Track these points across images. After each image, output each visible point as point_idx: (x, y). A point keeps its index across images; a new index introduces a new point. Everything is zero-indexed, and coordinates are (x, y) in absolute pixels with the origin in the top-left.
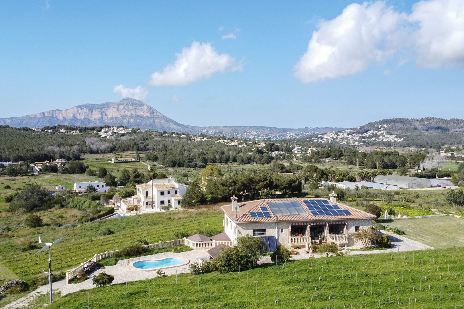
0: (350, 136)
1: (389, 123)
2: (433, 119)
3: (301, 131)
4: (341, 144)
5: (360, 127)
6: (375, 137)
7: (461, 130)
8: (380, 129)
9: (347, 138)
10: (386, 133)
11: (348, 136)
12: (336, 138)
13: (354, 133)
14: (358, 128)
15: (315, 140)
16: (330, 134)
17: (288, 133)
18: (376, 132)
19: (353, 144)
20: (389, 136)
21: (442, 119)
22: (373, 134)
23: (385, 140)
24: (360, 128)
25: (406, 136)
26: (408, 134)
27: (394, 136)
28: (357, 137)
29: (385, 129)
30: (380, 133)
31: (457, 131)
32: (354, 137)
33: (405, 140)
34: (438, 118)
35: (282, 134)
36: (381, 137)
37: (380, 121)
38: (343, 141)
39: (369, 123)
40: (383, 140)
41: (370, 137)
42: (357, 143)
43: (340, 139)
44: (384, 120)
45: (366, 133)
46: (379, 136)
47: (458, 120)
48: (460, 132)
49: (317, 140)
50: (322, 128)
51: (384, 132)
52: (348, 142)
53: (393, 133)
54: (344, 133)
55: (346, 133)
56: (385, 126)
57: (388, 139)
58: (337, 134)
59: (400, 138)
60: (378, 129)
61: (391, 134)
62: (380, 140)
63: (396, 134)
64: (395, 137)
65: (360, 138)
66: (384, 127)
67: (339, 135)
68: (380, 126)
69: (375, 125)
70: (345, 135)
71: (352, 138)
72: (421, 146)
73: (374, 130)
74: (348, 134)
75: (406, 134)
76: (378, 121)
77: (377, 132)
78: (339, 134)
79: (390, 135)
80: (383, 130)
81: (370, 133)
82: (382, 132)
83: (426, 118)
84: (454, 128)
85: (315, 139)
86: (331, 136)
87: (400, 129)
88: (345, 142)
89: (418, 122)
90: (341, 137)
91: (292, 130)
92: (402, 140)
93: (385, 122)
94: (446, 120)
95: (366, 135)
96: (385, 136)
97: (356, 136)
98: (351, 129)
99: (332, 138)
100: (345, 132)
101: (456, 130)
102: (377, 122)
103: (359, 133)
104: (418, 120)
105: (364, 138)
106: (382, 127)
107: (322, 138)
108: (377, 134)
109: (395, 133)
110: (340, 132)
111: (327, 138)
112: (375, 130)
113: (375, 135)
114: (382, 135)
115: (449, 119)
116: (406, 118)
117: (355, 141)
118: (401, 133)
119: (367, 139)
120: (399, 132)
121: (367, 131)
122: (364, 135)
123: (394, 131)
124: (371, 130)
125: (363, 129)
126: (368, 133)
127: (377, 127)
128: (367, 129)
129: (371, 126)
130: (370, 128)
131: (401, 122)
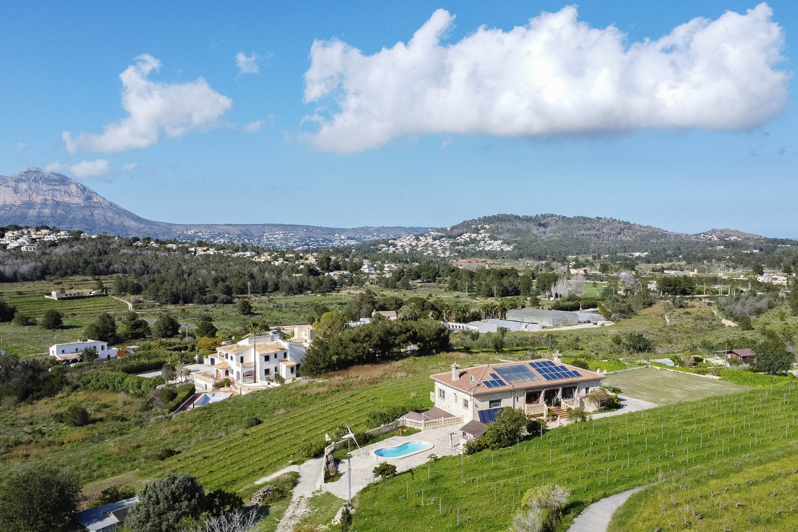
0: (437, 242)
1: (493, 223)
2: (552, 216)
3: (358, 233)
4: (424, 254)
5: (452, 227)
6: (473, 243)
7: (588, 232)
8: (480, 230)
9: (433, 245)
10: (488, 237)
11: (434, 242)
12: (417, 245)
13: (442, 237)
14: (449, 229)
15: (384, 249)
16: (407, 238)
17: (336, 235)
18: (474, 235)
19: (442, 255)
20: (492, 241)
21: (564, 217)
22: (470, 238)
23: (488, 248)
25: (516, 241)
26: (519, 239)
27: (500, 242)
29: (487, 231)
30: (480, 237)
31: (583, 235)
32: (443, 244)
33: (515, 247)
34: (558, 215)
35: (327, 237)
36: (482, 243)
37: (479, 219)
38: (427, 249)
39: (464, 222)
40: (486, 249)
41: (466, 243)
42: (448, 253)
43: (423, 246)
44: (485, 218)
45: (459, 238)
46: (479, 242)
47: (584, 219)
48: (587, 235)
49: (387, 249)
50: (390, 228)
51: (485, 236)
52: (435, 251)
53: (499, 237)
54: (428, 238)
55: (431, 237)
56: (487, 227)
57: (491, 247)
58: (417, 239)
59: (508, 245)
60: (477, 231)
61: (496, 239)
62: (481, 249)
63: (503, 239)
64: (502, 244)
65: (452, 244)
67: (421, 240)
68: (479, 226)
69: (472, 225)
70: (430, 240)
71: (440, 245)
72: (540, 257)
73: (471, 232)
74: (434, 239)
75: (516, 239)
76: (477, 219)
77: (475, 235)
78: (421, 238)
79: (495, 240)
80: (484, 233)
81: (466, 236)
82: (483, 235)
83: (542, 215)
84: (579, 231)
85: (384, 247)
86: (408, 242)
87: (508, 231)
88: (430, 252)
89: (531, 221)
90: (423, 244)
91: (343, 231)
92: (511, 247)
93: (487, 220)
94: (568, 219)
95: (460, 240)
96: (488, 242)
97: (446, 242)
98: (438, 231)
99: (411, 245)
100: (430, 235)
101: (582, 232)
102: (475, 221)
103: (450, 237)
104: (531, 218)
105: (458, 244)
106: (482, 228)
107: (395, 246)
108: (476, 239)
109: (502, 237)
110: (422, 235)
111: (402, 246)
112: (473, 233)
113: (473, 241)
114: (483, 240)
115: (572, 216)
116: (515, 214)
117: (444, 250)
118: (510, 237)
119: (462, 247)
120: (507, 236)
121: (462, 234)
122: (458, 240)
123: (500, 234)
124: (467, 233)
125: (456, 232)
126: (463, 237)
127: (475, 228)
128: (460, 232)
129: (467, 226)
130: (465, 229)
131: (509, 220)
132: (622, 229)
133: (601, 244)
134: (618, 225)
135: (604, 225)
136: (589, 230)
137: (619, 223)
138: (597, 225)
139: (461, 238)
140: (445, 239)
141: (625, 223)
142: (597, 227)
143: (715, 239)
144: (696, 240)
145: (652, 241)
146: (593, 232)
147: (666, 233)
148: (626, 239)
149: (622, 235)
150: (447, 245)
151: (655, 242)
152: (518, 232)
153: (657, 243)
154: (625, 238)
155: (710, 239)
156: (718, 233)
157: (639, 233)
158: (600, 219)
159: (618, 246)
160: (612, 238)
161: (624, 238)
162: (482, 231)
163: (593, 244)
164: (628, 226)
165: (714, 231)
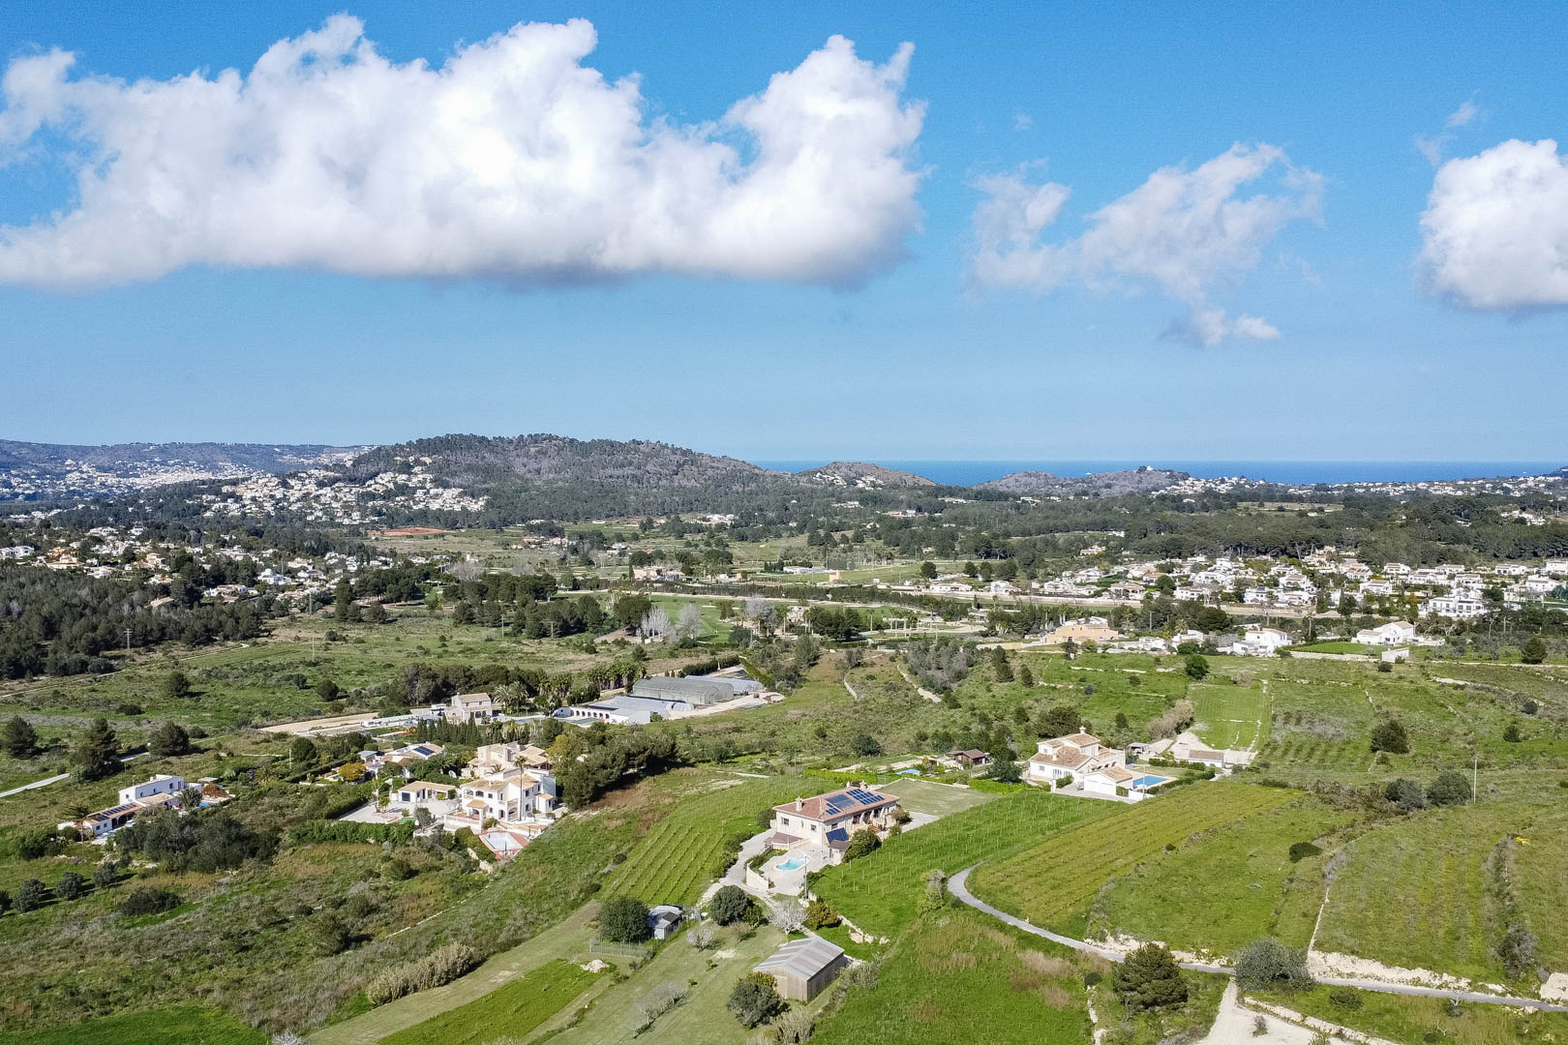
0: (327, 491)
1: (438, 452)
2: (550, 438)
4: (309, 518)
5: (355, 461)
6: (403, 494)
7: (620, 472)
8: (413, 467)
9: (318, 496)
10: (432, 481)
11: (320, 492)
12: (285, 498)
13: (337, 480)
15: (217, 505)
16: (260, 481)
17: (69, 462)
18: (402, 478)
19: (346, 521)
20: (440, 490)
21: (572, 441)
22: (395, 483)
23: (435, 506)
24: (354, 465)
25: (487, 491)
26: (493, 485)
27: (456, 491)
28: (349, 494)
29: (428, 469)
30: (415, 480)
31: (611, 477)
32: (340, 495)
33: (488, 504)
36: (419, 493)
37: (410, 444)
38: (310, 507)
39: (380, 449)
40: (430, 506)
41: (388, 495)
42: (356, 515)
43: (298, 500)
44: (420, 441)
45: (372, 482)
46: (415, 489)
47: (612, 444)
48: (618, 477)
49: (222, 505)
51: (425, 479)
52: (327, 510)
53: (452, 481)
54: (307, 481)
55: (313, 481)
56: (428, 460)
57: (440, 501)
58: (285, 484)
59: (474, 498)
60: (407, 468)
61: (446, 486)
62: (420, 506)
63: (461, 486)
64: (460, 495)
65: (360, 496)
66: (425, 464)
67: (292, 487)
68: (411, 459)
69: (397, 455)
70: (312, 488)
71: (335, 498)
73: (394, 471)
74: (321, 484)
75: (487, 486)
76: (405, 443)
77: (404, 477)
78: (292, 482)
79: (445, 488)
80: (423, 472)
81: (385, 480)
82: (421, 477)
83: (530, 435)
84: (603, 468)
85: (214, 502)
86: (266, 491)
87: (470, 468)
88: (320, 514)
89: (511, 448)
90: (298, 495)
92: (479, 503)
93: (425, 446)
95: (372, 486)
96: (432, 492)
97: (346, 490)
98: (327, 467)
99: (272, 497)
100: (310, 477)
101: (609, 471)
102: (401, 447)
103: (352, 480)
104: (511, 442)
105: (373, 496)
106: (417, 462)
107: (238, 499)
108: (407, 486)
109: (458, 481)
110: (294, 476)
111: (254, 499)
112: (400, 472)
113: (403, 489)
114: (421, 488)
116: (479, 434)
117: (348, 509)
118: (475, 482)
119: (382, 502)
120: (467, 478)
121: (377, 474)
122: (369, 486)
123: (454, 474)
124: (385, 472)
125: (363, 470)
126: (380, 481)
127: (402, 463)
128: (373, 469)
129: (382, 457)
130: (382, 465)
131: (469, 448)
132: (680, 465)
133: (646, 496)
134: (672, 457)
135: (647, 455)
136: (622, 466)
137: (674, 451)
138: (637, 458)
139: (376, 483)
140: (341, 484)
141: (686, 453)
142: (635, 461)
143: (840, 482)
144: (809, 485)
145: (734, 488)
146: (629, 471)
147: (757, 471)
148: (689, 485)
149: (680, 476)
150: (351, 498)
151: (740, 490)
152: (488, 472)
153: (743, 492)
154: (688, 481)
155: (832, 484)
156: (844, 470)
157: (710, 472)
158: (639, 443)
159: (677, 499)
160: (664, 482)
161: (684, 482)
162: (417, 469)
163: (632, 497)
164: (689, 458)
165: (837, 466)
